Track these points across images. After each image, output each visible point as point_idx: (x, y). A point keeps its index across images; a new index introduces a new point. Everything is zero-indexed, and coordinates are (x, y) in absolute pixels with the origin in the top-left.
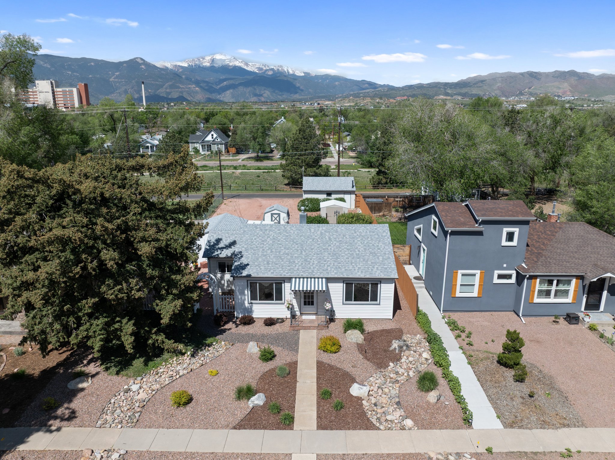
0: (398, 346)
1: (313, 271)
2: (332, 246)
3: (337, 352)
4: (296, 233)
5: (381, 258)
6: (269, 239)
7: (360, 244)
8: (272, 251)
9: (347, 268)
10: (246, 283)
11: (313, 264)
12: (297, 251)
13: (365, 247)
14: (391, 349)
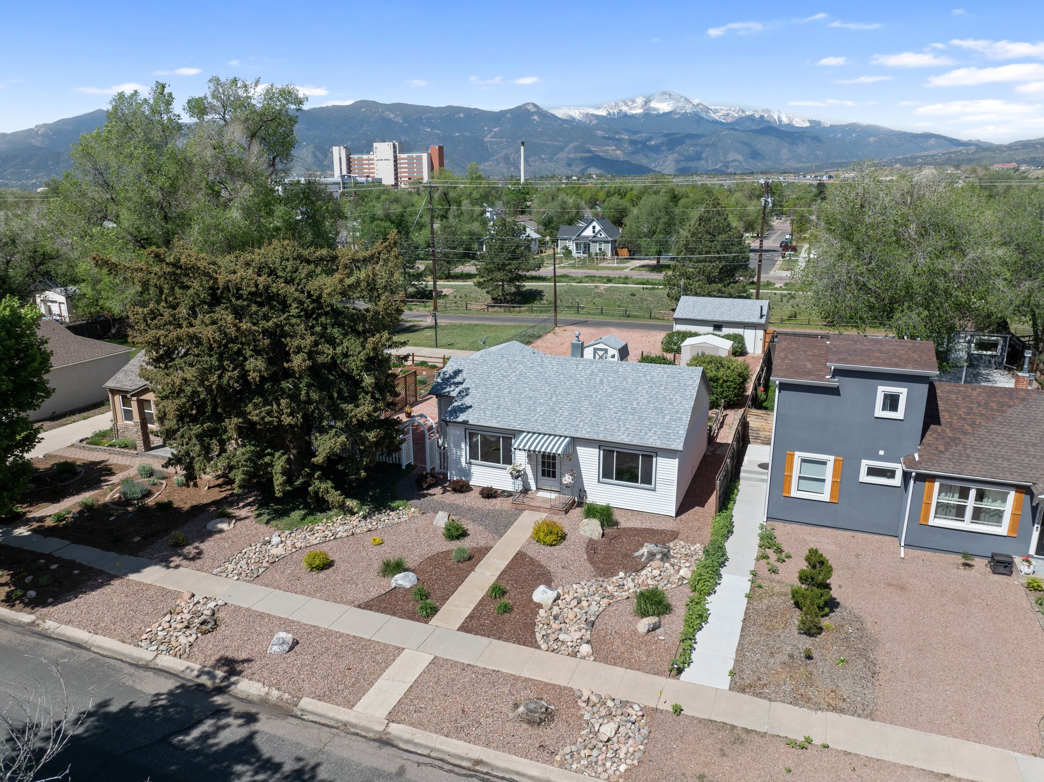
0: (648, 551)
1: (556, 426)
2: (600, 392)
3: (554, 545)
4: (555, 369)
5: (667, 418)
6: (514, 374)
7: (645, 394)
8: (510, 392)
9: (608, 427)
10: (463, 433)
11: (561, 415)
12: (547, 394)
13: (649, 400)
14: (637, 554)
